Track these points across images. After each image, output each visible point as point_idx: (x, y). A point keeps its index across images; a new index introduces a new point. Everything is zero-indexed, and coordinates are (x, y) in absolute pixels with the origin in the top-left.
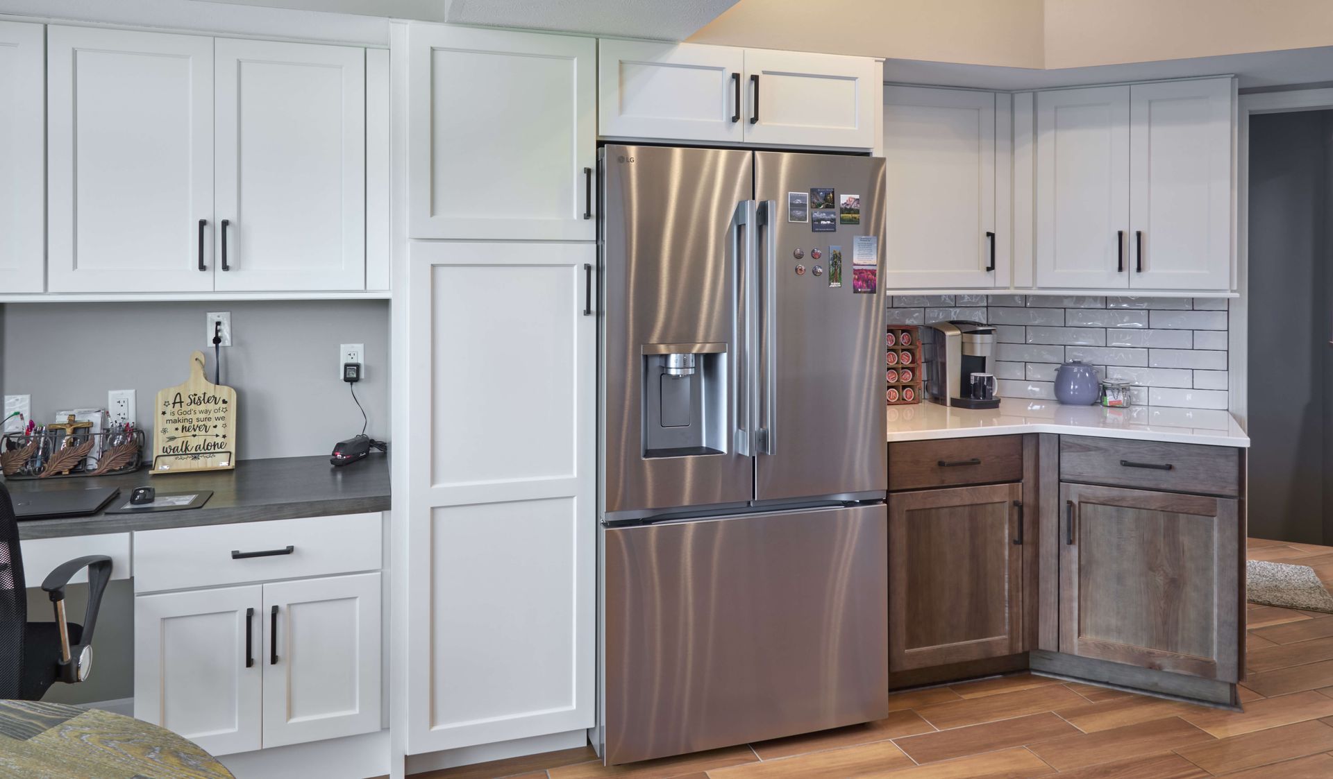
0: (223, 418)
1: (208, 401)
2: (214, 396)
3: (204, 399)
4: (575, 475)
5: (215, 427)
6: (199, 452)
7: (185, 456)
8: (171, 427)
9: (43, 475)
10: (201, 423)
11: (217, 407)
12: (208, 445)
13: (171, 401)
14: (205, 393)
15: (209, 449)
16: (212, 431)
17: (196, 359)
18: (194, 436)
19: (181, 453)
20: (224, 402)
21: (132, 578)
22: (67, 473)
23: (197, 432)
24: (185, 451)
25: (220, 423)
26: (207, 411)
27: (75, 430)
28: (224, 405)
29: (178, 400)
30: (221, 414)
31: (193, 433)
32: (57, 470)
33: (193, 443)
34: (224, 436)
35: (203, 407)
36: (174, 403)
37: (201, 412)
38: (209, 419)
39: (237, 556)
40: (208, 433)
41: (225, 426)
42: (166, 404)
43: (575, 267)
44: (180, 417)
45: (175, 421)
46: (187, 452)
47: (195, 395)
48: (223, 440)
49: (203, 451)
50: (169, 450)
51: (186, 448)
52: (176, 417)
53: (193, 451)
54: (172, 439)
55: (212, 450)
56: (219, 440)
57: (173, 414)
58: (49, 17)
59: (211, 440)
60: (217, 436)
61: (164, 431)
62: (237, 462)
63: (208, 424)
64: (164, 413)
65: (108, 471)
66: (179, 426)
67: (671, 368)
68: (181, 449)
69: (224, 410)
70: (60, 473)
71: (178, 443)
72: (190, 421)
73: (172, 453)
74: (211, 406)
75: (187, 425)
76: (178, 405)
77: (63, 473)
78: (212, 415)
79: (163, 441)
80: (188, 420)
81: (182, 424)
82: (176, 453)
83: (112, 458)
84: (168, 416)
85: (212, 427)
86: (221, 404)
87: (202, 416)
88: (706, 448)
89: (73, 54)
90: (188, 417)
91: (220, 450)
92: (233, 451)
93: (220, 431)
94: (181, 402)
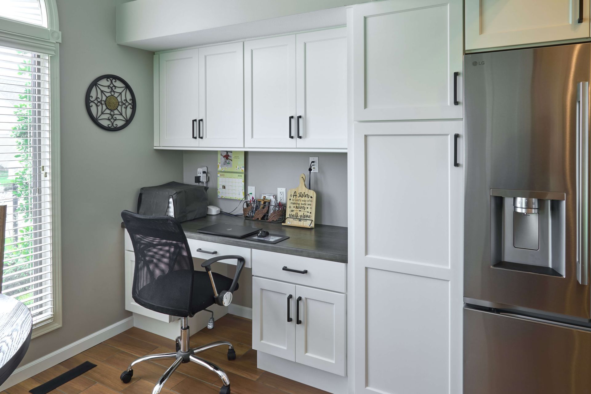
0: (310, 205)
1: (305, 196)
2: (307, 194)
3: (304, 195)
4: (450, 267)
5: (307, 208)
6: (301, 218)
7: (297, 219)
8: (292, 206)
9: (253, 219)
10: (303, 206)
11: (308, 199)
12: (305, 216)
13: (293, 195)
14: (304, 193)
15: (304, 218)
16: (307, 210)
17: (302, 177)
18: (300, 211)
19: (295, 217)
20: (311, 197)
21: (252, 268)
22: (260, 219)
23: (301, 210)
24: (297, 217)
25: (309, 207)
26: (305, 201)
27: (265, 203)
28: (311, 199)
29: (295, 195)
30: (310, 203)
31: (300, 209)
32: (257, 218)
33: (300, 214)
34: (311, 213)
35: (303, 199)
36: (294, 196)
37: (303, 201)
38: (305, 204)
39: (285, 269)
40: (304, 211)
41: (311, 208)
42: (291, 196)
43: (449, 136)
44: (296, 202)
45: (294, 204)
46: (297, 218)
47: (301, 193)
48: (310, 214)
49: (303, 218)
50: (291, 216)
51: (297, 216)
52: (294, 202)
53: (299, 218)
54: (292, 211)
55: (306, 218)
56: (309, 214)
57: (293, 200)
58: (245, 38)
59: (306, 214)
60: (308, 212)
61: (290, 207)
62: (315, 225)
63: (306, 206)
64: (290, 199)
65: (272, 221)
66: (295, 205)
67: (517, 207)
68: (295, 216)
69: (311, 201)
70: (258, 219)
71: (294, 213)
72: (299, 204)
73: (292, 217)
74: (306, 199)
75: (298, 206)
76: (295, 197)
77: (259, 219)
78: (307, 203)
79: (289, 211)
80: (298, 204)
81: (296, 205)
82: (293, 217)
83: (273, 216)
84: (291, 201)
85: (306, 208)
86: (310, 198)
87: (303, 203)
88: (552, 269)
89: (251, 51)
90: (298, 202)
91: (309, 219)
92: (313, 220)
93: (309, 210)
94: (296, 196)
